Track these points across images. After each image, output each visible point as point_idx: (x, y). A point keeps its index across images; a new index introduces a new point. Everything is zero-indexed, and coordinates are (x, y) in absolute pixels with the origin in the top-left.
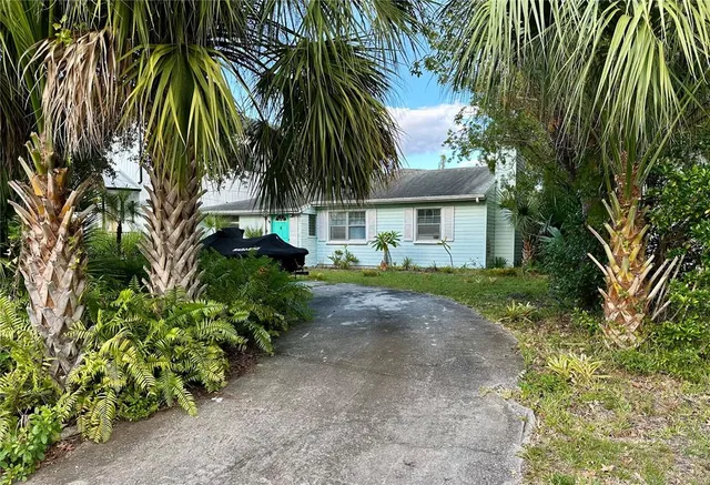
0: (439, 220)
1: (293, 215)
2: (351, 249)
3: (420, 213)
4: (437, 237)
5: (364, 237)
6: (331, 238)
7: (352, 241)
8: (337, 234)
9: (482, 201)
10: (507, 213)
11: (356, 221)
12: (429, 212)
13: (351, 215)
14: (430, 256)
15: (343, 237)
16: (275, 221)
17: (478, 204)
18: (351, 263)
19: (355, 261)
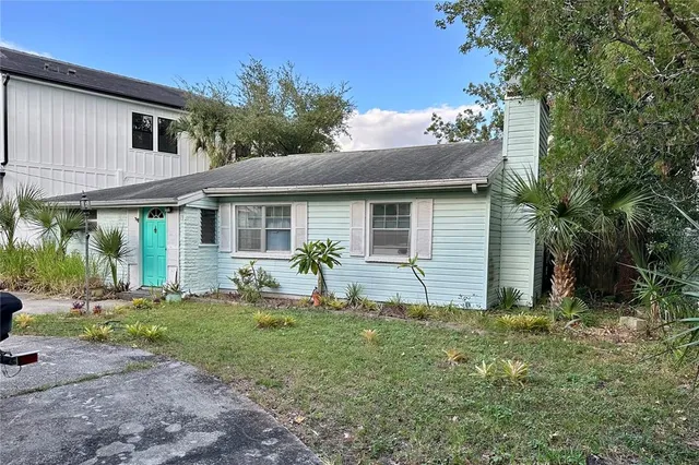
0: (406, 222)
1: (172, 210)
2: (268, 267)
3: (377, 210)
4: (404, 252)
5: (289, 248)
6: (240, 247)
7: (269, 254)
8: (247, 242)
9: (483, 191)
10: (525, 212)
11: (276, 221)
12: (391, 209)
13: (269, 209)
14: (391, 282)
15: (256, 247)
16: (147, 218)
17: (475, 196)
18: (265, 289)
19: (274, 285)
